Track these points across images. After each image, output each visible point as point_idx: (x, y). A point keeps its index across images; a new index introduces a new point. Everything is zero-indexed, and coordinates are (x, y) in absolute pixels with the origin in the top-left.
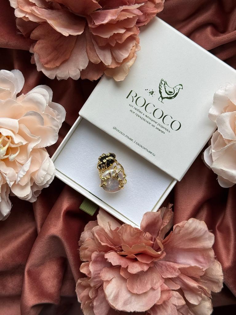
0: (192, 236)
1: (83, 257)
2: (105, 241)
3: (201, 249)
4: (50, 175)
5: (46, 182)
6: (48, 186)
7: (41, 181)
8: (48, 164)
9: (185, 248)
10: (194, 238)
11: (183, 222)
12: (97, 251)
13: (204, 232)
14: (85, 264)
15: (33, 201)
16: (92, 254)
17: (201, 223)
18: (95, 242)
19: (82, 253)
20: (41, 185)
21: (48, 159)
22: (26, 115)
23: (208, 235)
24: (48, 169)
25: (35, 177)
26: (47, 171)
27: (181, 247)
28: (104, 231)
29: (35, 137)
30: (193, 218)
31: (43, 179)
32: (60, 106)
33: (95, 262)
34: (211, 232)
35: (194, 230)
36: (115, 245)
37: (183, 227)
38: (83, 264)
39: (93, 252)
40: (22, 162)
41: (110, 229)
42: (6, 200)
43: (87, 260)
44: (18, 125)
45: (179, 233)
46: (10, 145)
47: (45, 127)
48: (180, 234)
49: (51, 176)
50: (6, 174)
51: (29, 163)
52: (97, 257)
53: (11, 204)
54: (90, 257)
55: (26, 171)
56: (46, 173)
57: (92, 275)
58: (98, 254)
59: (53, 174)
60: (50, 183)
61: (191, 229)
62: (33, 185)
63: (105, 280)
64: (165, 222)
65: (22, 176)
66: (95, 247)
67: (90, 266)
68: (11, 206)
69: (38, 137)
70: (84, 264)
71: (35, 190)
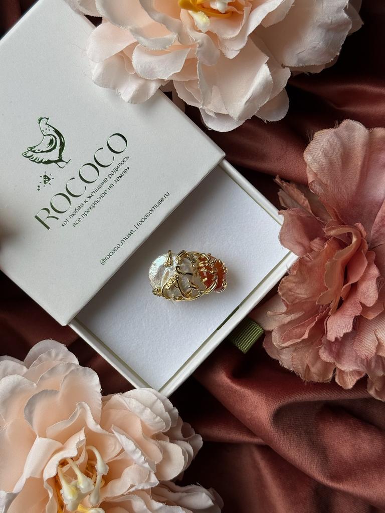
0: (338, 163)
1: (324, 378)
2: (303, 330)
3: (366, 150)
4: (155, 402)
5: (167, 413)
6: (176, 411)
7: (162, 421)
8: (134, 400)
9: (357, 181)
10: (342, 159)
11: (307, 171)
12: (319, 349)
13: (335, 137)
14: (339, 375)
15: (200, 442)
16: (322, 358)
17: (318, 138)
18: (301, 348)
19: (316, 379)
20: (171, 423)
21: (124, 398)
22: (30, 420)
23: (344, 132)
24: (142, 404)
25: (155, 430)
26: (146, 407)
27: (354, 188)
28: (284, 325)
29: (75, 414)
30: (305, 152)
31: (159, 418)
32: (35, 349)
33: (338, 356)
34: (339, 123)
35: (327, 156)
36: (317, 312)
37: (316, 174)
38: (337, 380)
39: (317, 357)
40: (118, 450)
41: (284, 313)
42: (184, 494)
43: (333, 371)
44: (46, 439)
45: (326, 185)
46: (77, 466)
47: (62, 390)
48: (328, 184)
49: (159, 401)
50: (132, 486)
51: (122, 438)
52: (331, 352)
53: (193, 486)
54: (327, 365)
55: (135, 448)
56: (149, 410)
57: (362, 369)
58: (325, 347)
59: (155, 396)
60: (172, 405)
61: (324, 161)
62: (168, 436)
63: (374, 351)
64: (304, 203)
65: (143, 458)
66: (310, 351)
67: (343, 370)
68: (198, 487)
69: (78, 408)
70: (338, 378)
71: (179, 433)
